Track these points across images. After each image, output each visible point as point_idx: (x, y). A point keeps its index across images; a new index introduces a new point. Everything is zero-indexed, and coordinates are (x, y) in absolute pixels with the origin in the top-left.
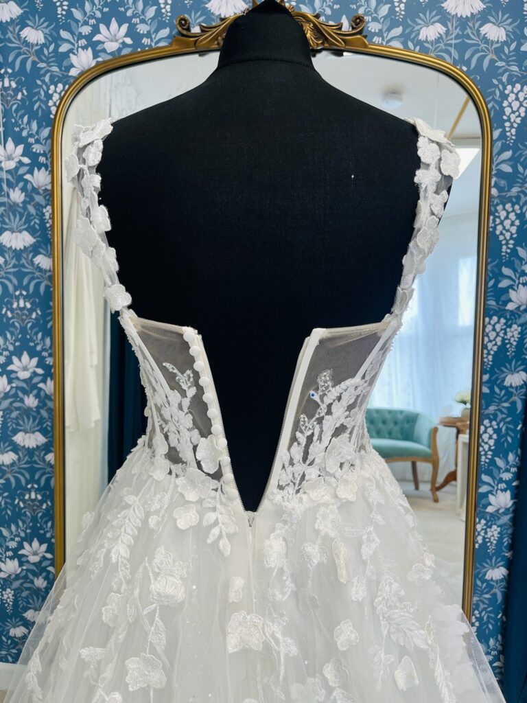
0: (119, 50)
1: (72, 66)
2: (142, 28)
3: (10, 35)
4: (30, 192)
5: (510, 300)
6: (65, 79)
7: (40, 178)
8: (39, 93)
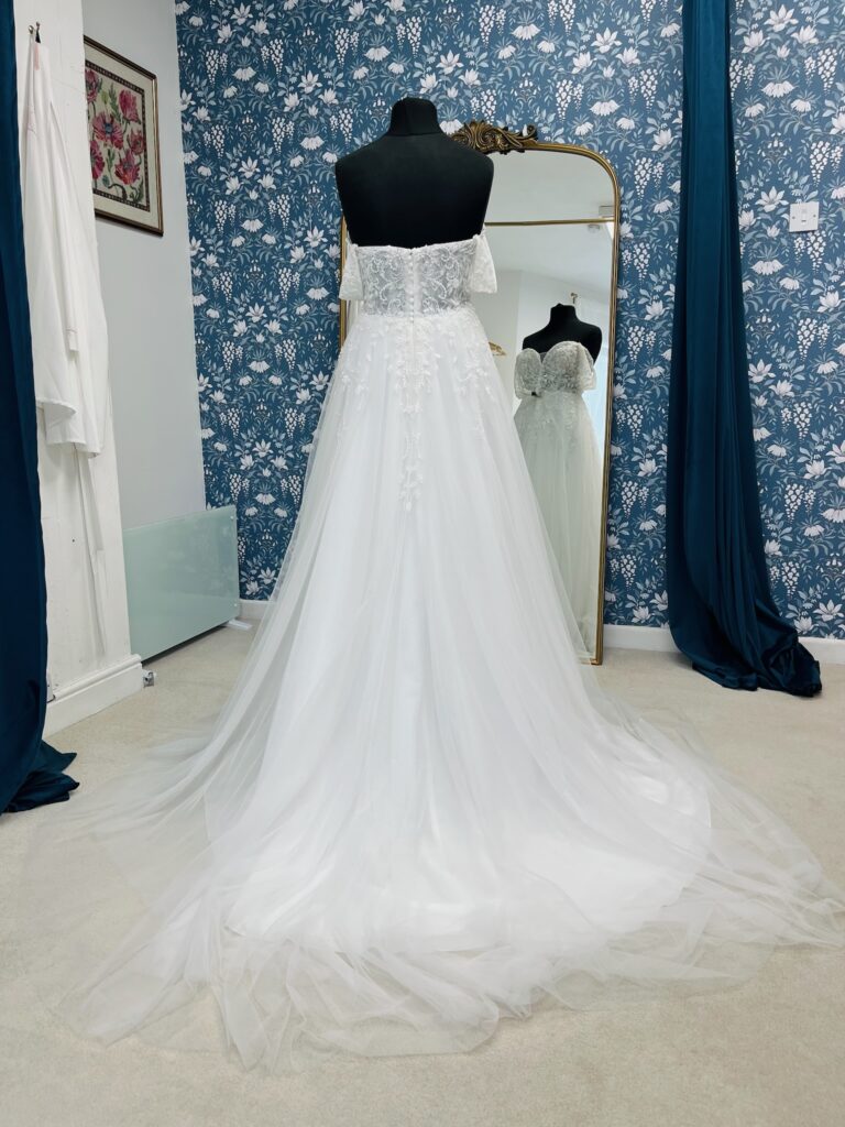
3: (316, 158)
4: (327, 261)
5: (647, 313)
7: (334, 251)
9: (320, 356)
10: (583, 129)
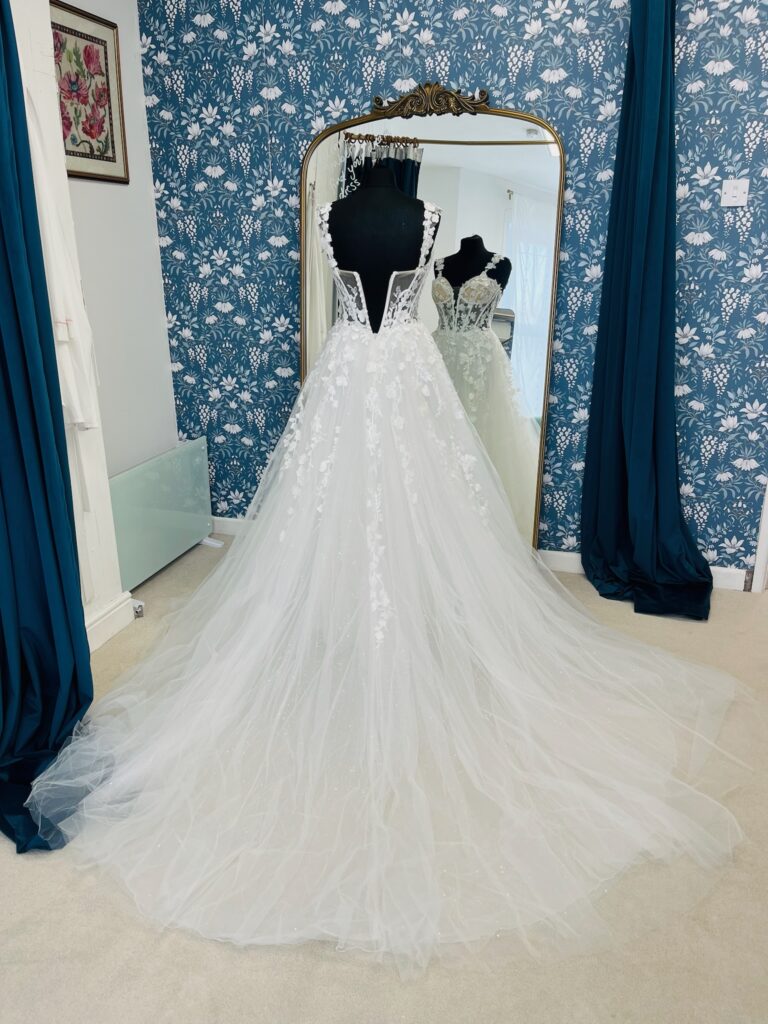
0: (340, 117)
1: (313, 128)
2: (354, 102)
3: (275, 108)
4: (287, 210)
5: (586, 276)
6: (307, 137)
7: (293, 201)
8: (292, 146)
9: (281, 300)
10: (533, 95)
